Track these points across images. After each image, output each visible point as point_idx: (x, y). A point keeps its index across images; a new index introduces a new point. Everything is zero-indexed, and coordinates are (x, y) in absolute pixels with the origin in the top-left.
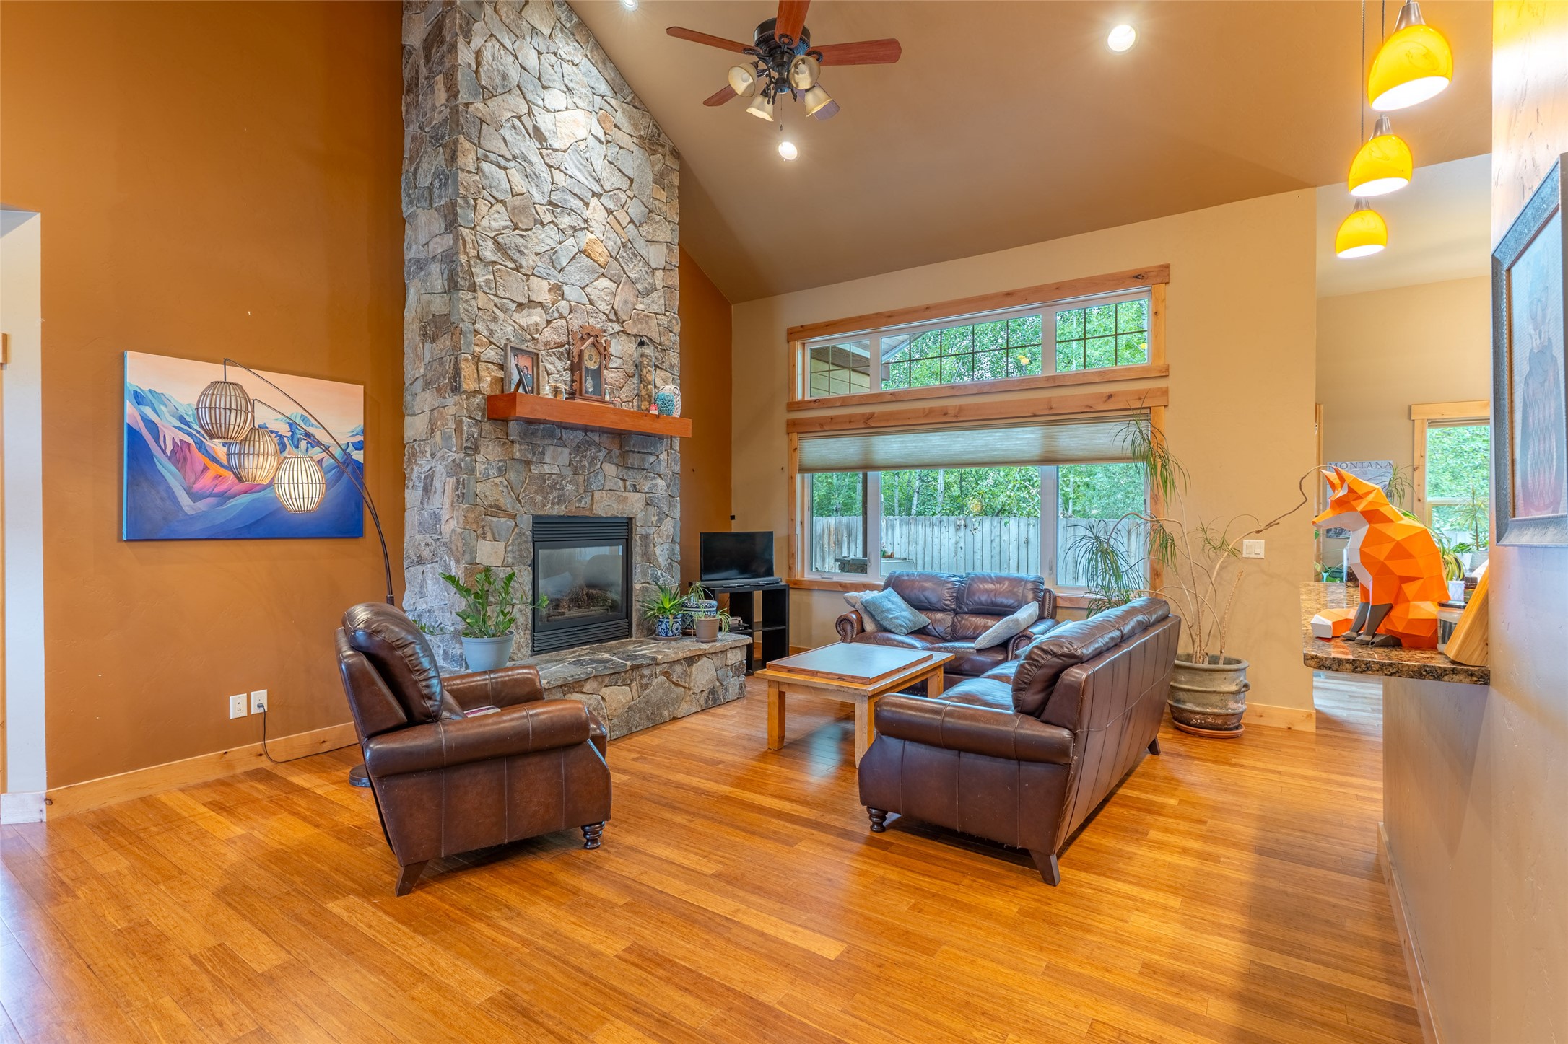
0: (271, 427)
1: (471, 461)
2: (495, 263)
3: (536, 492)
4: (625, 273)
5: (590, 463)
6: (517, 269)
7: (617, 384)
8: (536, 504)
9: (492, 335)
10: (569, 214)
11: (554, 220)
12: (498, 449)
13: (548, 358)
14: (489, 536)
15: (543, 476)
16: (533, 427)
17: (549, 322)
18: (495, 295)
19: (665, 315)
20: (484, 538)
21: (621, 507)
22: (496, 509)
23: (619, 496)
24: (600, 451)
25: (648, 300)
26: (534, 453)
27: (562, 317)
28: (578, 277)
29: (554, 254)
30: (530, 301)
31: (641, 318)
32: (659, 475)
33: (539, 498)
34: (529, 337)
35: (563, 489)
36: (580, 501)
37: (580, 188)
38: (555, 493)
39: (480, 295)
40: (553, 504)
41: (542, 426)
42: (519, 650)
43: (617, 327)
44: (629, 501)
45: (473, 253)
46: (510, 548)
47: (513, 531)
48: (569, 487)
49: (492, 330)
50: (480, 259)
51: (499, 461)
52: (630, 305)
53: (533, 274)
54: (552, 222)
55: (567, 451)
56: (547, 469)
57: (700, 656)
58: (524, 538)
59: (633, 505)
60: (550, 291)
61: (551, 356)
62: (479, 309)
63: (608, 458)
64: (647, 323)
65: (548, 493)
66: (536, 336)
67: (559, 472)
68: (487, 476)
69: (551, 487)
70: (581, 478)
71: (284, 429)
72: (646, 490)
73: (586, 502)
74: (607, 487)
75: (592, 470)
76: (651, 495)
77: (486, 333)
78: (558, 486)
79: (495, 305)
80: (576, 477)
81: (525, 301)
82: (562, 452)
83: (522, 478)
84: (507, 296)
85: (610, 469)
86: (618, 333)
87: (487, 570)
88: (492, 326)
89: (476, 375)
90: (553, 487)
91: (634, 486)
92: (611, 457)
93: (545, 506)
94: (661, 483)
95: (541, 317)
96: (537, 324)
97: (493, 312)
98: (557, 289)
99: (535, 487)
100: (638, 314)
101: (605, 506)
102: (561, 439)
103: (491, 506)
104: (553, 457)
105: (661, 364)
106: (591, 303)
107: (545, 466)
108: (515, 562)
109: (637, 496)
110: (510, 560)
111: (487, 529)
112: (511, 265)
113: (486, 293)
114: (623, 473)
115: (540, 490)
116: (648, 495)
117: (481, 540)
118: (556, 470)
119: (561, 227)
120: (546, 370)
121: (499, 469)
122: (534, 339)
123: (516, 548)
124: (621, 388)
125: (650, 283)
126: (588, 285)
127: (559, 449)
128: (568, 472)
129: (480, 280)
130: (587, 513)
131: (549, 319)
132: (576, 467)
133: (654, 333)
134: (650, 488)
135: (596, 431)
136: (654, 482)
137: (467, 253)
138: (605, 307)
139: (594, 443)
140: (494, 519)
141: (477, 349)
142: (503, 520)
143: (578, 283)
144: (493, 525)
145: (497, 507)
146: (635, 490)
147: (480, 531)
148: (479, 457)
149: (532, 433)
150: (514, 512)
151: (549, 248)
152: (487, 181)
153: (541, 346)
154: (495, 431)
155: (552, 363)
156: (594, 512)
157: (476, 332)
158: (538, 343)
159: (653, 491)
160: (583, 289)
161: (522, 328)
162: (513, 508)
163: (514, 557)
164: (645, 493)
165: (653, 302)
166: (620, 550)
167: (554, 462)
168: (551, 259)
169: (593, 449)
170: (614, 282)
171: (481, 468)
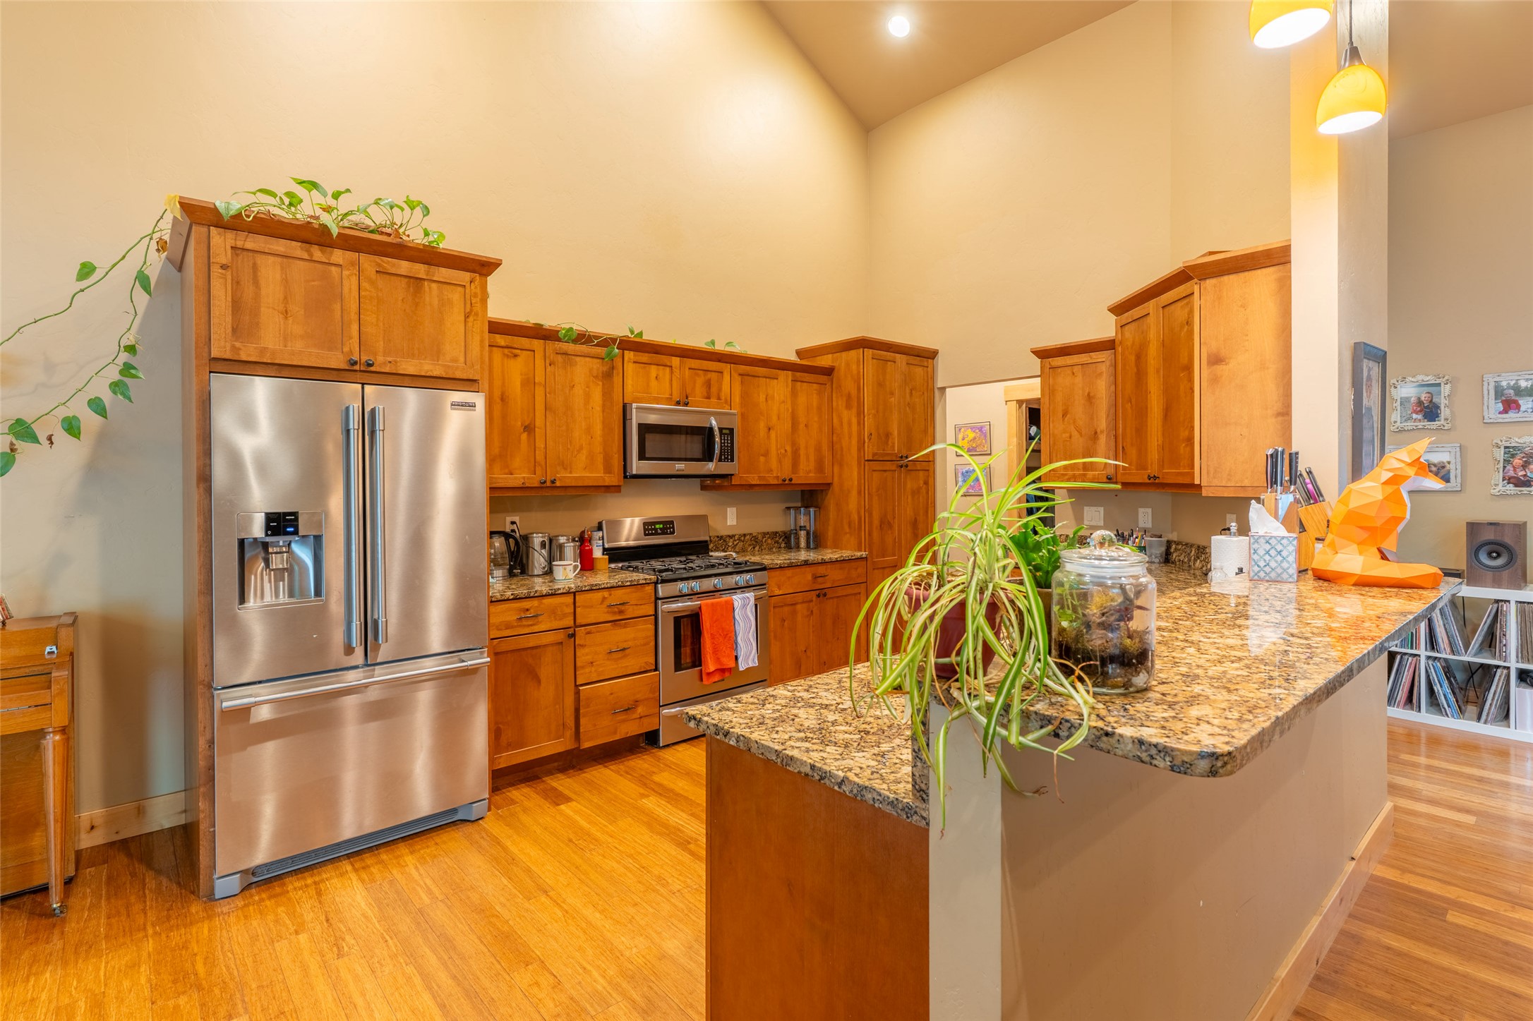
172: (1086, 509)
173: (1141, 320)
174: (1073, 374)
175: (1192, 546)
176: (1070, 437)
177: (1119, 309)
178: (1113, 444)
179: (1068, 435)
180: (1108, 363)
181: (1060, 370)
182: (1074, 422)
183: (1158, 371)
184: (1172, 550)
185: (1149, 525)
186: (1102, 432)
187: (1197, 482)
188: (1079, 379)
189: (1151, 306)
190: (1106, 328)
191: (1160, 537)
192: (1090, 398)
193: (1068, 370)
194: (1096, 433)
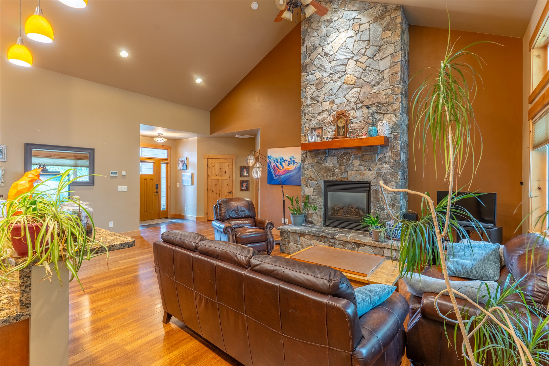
0: (287, 160)
1: (303, 164)
2: (312, 104)
3: (324, 173)
4: (365, 81)
5: (347, 161)
6: (318, 103)
7: (360, 128)
8: (324, 177)
9: (310, 126)
10: (337, 74)
11: (332, 79)
12: (311, 160)
13: (329, 127)
14: (308, 186)
15: (326, 167)
16: (318, 152)
17: (329, 115)
18: (311, 114)
19: (390, 88)
20: (307, 187)
21: (362, 177)
22: (311, 178)
23: (361, 173)
24: (351, 156)
25: (379, 86)
26: (321, 160)
27: (334, 111)
28: (341, 94)
29: (331, 91)
30: (323, 111)
31: (374, 96)
32: (386, 163)
33: (325, 174)
34: (322, 122)
35: (335, 171)
36: (342, 174)
37: (342, 61)
38: (331, 173)
39: (307, 115)
40: (330, 176)
41: (321, 151)
42: (318, 223)
43: (360, 105)
44: (366, 175)
45: (305, 104)
46: (315, 190)
47: (316, 185)
48: (337, 170)
49: (310, 125)
50: (307, 105)
51: (312, 164)
52: (367, 93)
53: (323, 102)
54: (331, 80)
55: (336, 158)
56: (328, 165)
57: (364, 245)
58: (320, 187)
59: (369, 176)
60: (330, 104)
61: (330, 126)
62: (306, 120)
63: (356, 158)
64: (377, 97)
65: (328, 173)
66: (324, 121)
67: (333, 165)
68: (308, 168)
69: (329, 171)
70: (343, 167)
71: (289, 160)
72: (376, 170)
73: (345, 175)
74: (354, 169)
75: (347, 163)
76: (380, 172)
77: (308, 126)
78: (332, 170)
79: (311, 117)
80: (340, 167)
81: (321, 111)
82: (334, 158)
83: (319, 168)
84: (315, 112)
85: (357, 162)
86: (361, 107)
87: (308, 196)
88: (310, 123)
89: (305, 139)
90: (330, 171)
91: (369, 168)
92: (357, 157)
93: (327, 177)
94: (386, 166)
95: (326, 114)
96: (324, 117)
97: (310, 119)
98: (333, 102)
99: (323, 171)
100: (372, 95)
101: (353, 176)
102: (334, 153)
103: (309, 177)
104: (330, 160)
105: (387, 112)
106: (348, 101)
107: (327, 164)
108: (317, 195)
109: (371, 173)
110: (315, 194)
111: (308, 184)
112: (316, 102)
113: (308, 114)
114: (363, 163)
115: (325, 172)
116: (378, 172)
117: (306, 187)
118: (332, 165)
119: (334, 80)
120: (328, 131)
121: (312, 166)
122: (324, 122)
123: (317, 190)
124: (362, 129)
125: (379, 79)
126: (346, 95)
127: (333, 157)
128: (338, 165)
129: (307, 112)
130: (345, 180)
131: (329, 114)
132: (341, 163)
133: (382, 100)
134: (378, 169)
135: (350, 149)
136: (381, 166)
137: (303, 105)
138: (354, 100)
139: (349, 153)
140: (310, 181)
141: (305, 132)
142: (313, 182)
143: (342, 96)
144: (310, 183)
145: (311, 177)
146: (370, 170)
147: (306, 185)
148: (305, 163)
149: (318, 154)
150: (316, 179)
151: (329, 90)
152: (309, 82)
153: (326, 124)
154: (310, 155)
155: (331, 128)
156: (348, 179)
157: (306, 127)
158: (325, 123)
159: (381, 170)
160: (344, 97)
161: (319, 120)
162: (316, 178)
163: (316, 193)
164: (377, 171)
165: (382, 86)
166: (365, 195)
167: (331, 162)
168: (330, 93)
169: (348, 155)
170: (360, 87)
171: (306, 166)
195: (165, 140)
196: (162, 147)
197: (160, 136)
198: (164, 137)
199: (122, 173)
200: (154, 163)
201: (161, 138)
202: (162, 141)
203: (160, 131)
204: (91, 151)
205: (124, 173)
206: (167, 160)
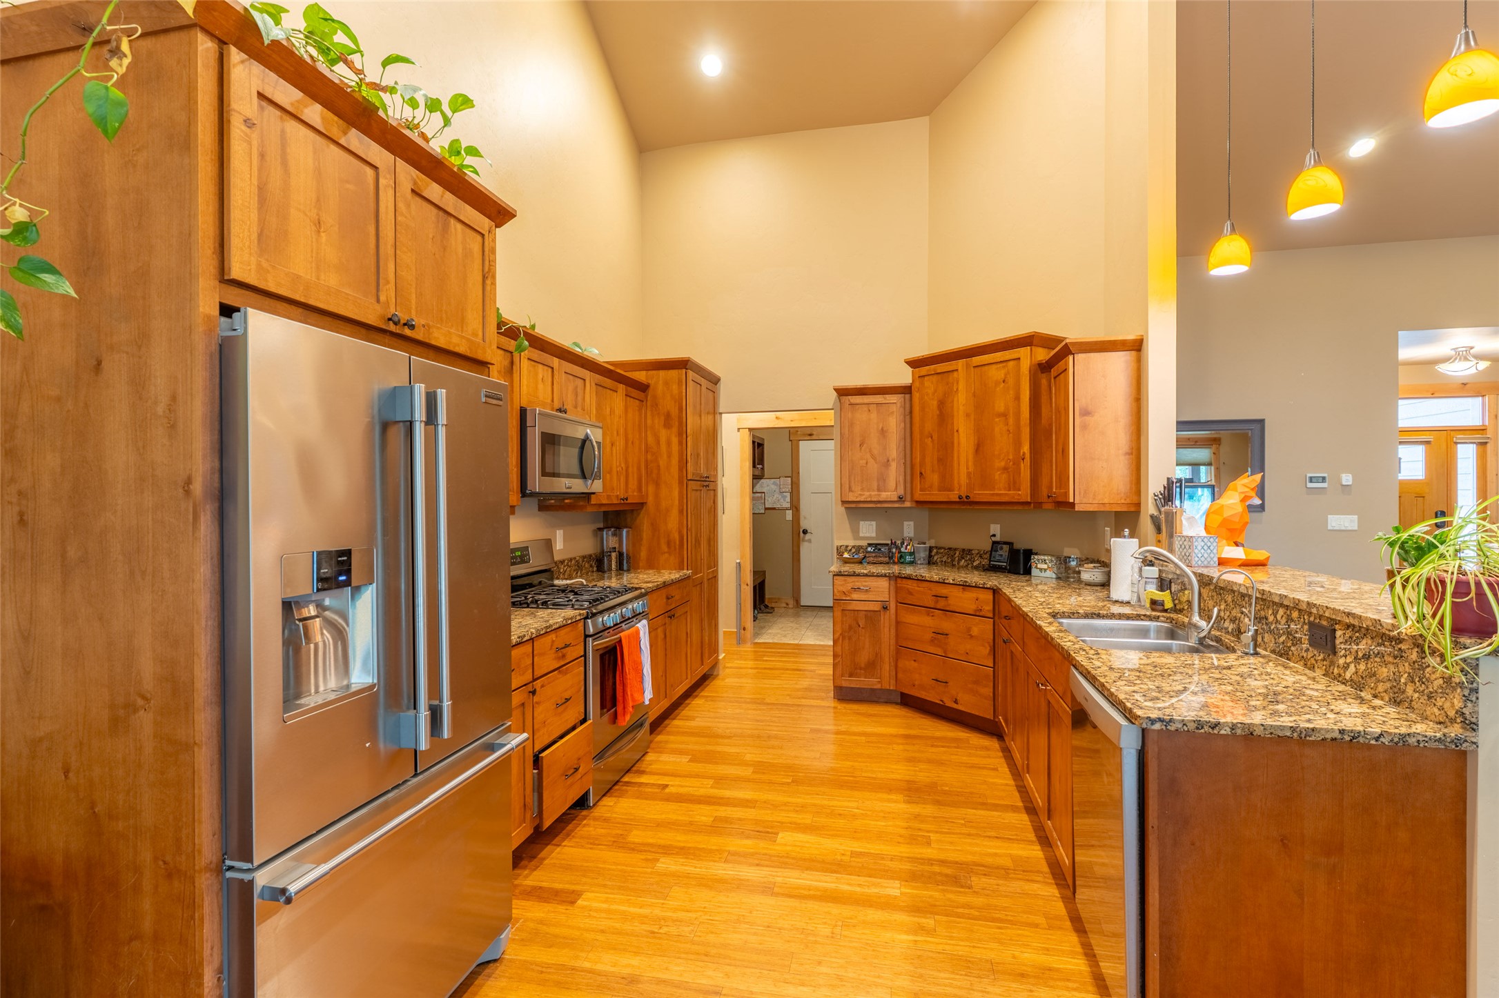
172: (862, 523)
173: (946, 374)
174: (869, 411)
175: (956, 549)
176: (867, 463)
177: (914, 364)
178: (902, 470)
179: (865, 461)
180: (899, 405)
181: (858, 406)
182: (870, 451)
183: (968, 415)
184: (933, 554)
185: (912, 535)
186: (893, 460)
187: (1071, 500)
188: (874, 416)
189: (960, 364)
190: (905, 376)
191: (925, 543)
192: (883, 432)
193: (865, 408)
194: (888, 461)
195: (1483, 365)
196: (1465, 389)
197: (1463, 354)
198: (1479, 357)
199: (1340, 480)
200: (1428, 443)
201: (1466, 359)
202: (1473, 371)
203: (1461, 337)
204: (1258, 426)
205: (1347, 479)
206: (1482, 430)
